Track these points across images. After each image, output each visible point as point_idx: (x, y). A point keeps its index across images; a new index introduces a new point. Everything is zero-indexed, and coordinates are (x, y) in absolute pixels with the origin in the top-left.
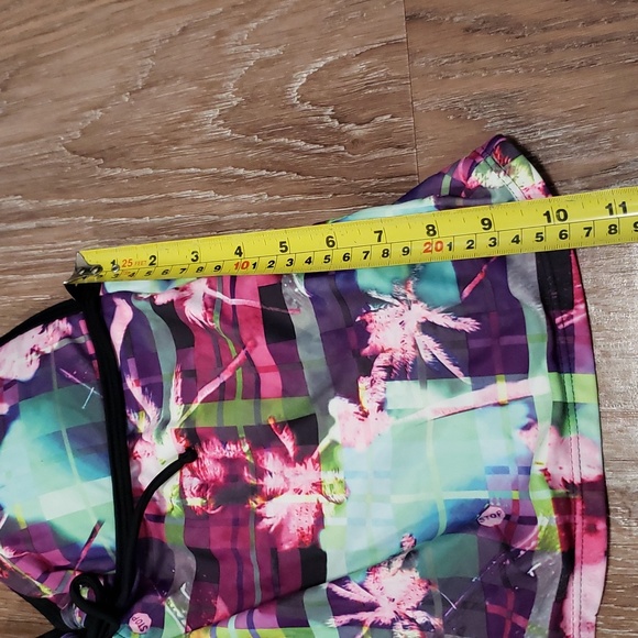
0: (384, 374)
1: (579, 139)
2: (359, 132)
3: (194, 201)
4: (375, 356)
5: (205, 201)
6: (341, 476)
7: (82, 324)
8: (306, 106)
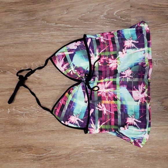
1: (151, 22)
3: (99, 27)
4: (125, 46)
6: (120, 61)
7: (83, 42)
8: (116, 16)
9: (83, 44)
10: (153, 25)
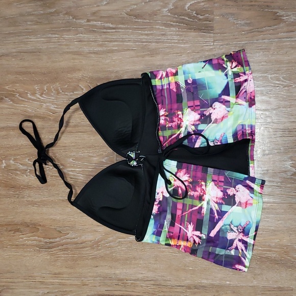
2: (201, 17)
3: (159, 29)
5: (162, 29)
8: (189, 10)
10: (251, 28)
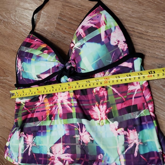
0: (125, 134)
6: (105, 124)
7: (126, 54)
9: (122, 54)
